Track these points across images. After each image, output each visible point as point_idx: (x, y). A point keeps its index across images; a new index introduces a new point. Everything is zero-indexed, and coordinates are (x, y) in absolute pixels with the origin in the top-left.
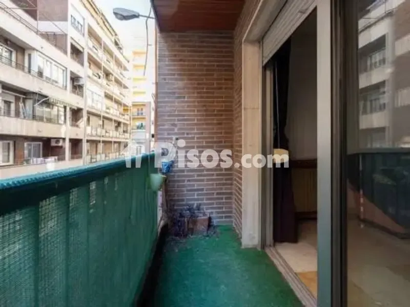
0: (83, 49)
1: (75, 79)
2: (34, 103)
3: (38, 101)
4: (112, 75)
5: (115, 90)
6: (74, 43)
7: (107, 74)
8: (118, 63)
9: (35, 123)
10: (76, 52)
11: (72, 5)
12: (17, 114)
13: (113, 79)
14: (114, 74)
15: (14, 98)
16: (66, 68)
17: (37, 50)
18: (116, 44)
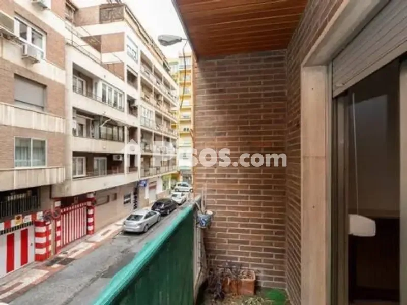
0: (137, 74)
1: (131, 101)
2: (100, 125)
3: (103, 122)
4: (162, 95)
5: (163, 109)
6: (130, 70)
7: (157, 95)
8: (167, 85)
9: (100, 142)
10: (132, 78)
11: (128, 36)
12: (88, 135)
13: (162, 99)
14: (163, 94)
15: (85, 120)
16: (124, 93)
17: (101, 80)
18: (165, 66)
